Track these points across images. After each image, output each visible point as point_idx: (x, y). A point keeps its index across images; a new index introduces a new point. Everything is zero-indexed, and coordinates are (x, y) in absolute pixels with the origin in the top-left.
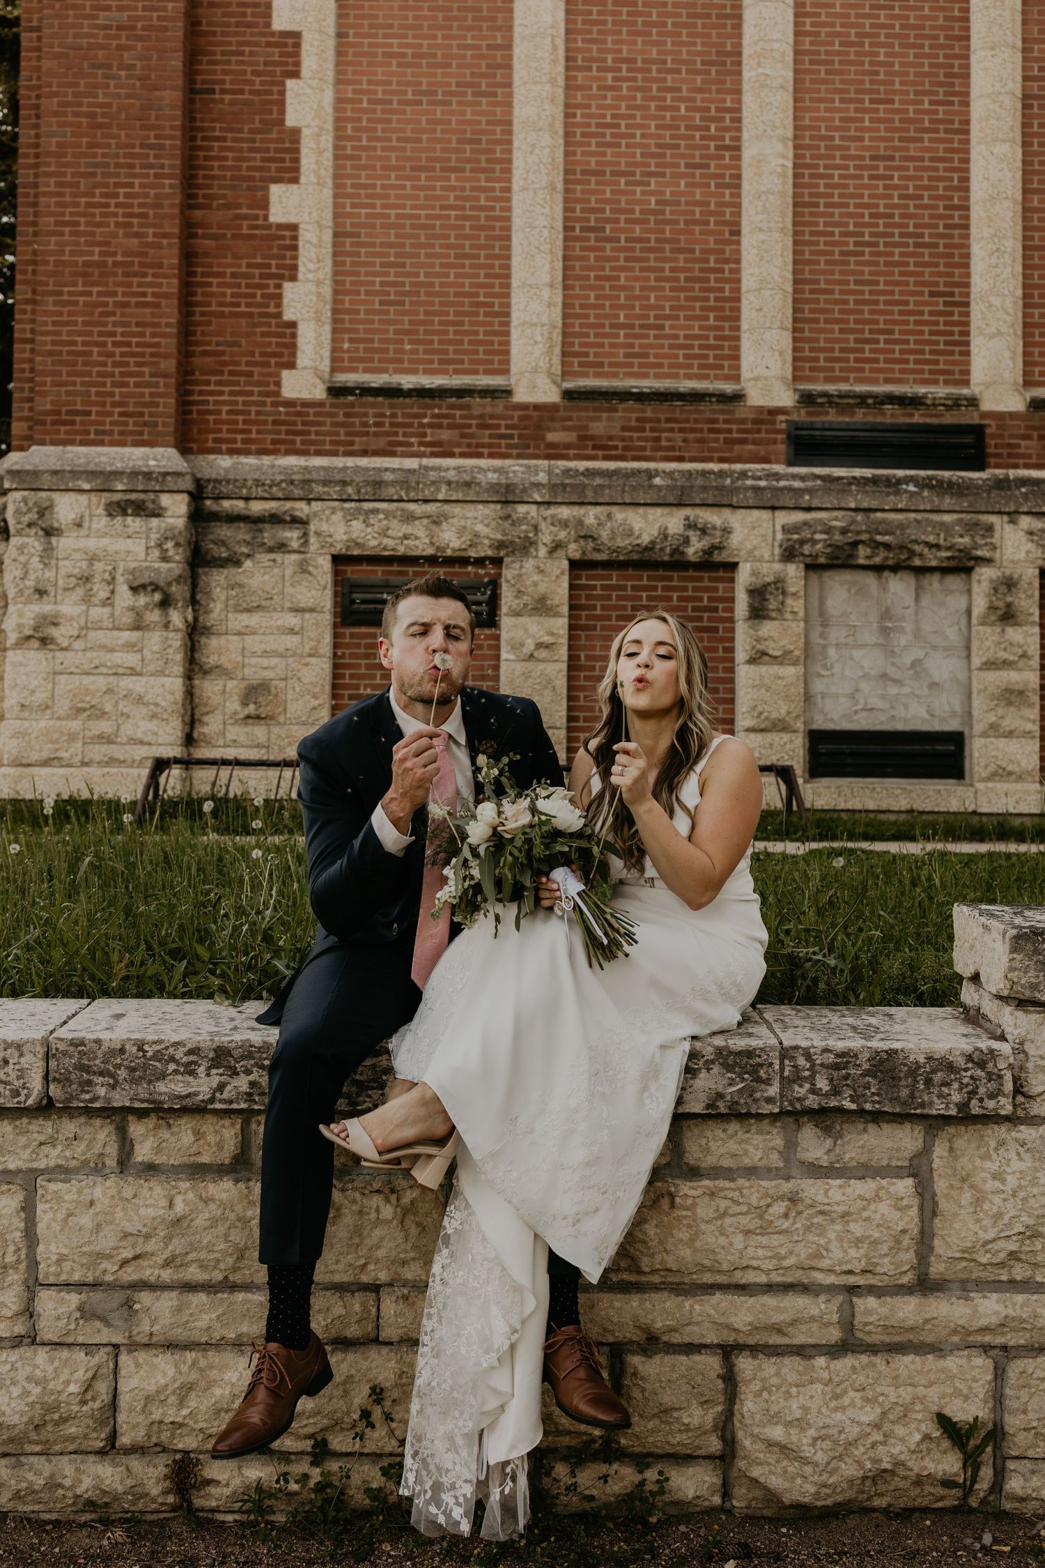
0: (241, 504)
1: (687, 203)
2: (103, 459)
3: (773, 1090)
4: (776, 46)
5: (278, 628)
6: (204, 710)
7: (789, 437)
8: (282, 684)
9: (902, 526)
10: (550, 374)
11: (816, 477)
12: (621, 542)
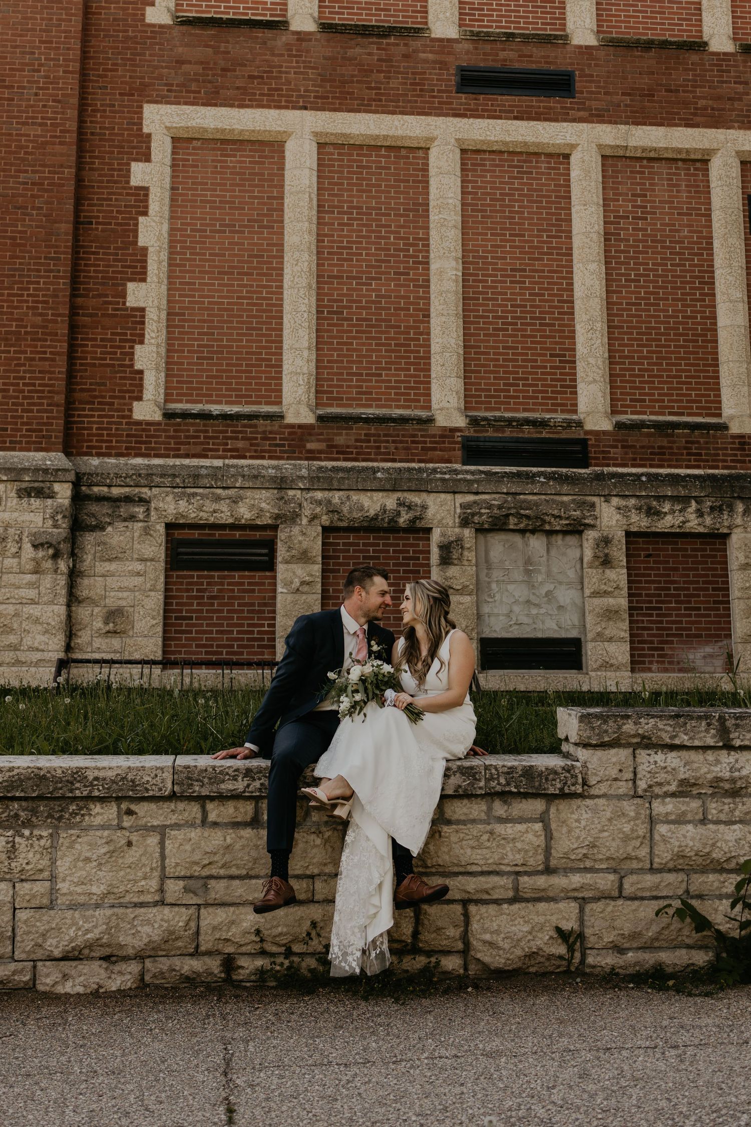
0: (105, 489)
1: (396, 297)
2: (16, 460)
3: (482, 784)
4: (450, 201)
5: (129, 572)
6: (78, 627)
7: (463, 446)
8: (131, 610)
9: (537, 504)
10: (309, 406)
11: (481, 472)
12: (356, 515)
